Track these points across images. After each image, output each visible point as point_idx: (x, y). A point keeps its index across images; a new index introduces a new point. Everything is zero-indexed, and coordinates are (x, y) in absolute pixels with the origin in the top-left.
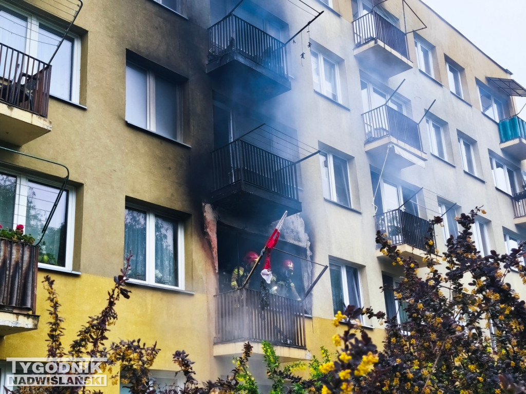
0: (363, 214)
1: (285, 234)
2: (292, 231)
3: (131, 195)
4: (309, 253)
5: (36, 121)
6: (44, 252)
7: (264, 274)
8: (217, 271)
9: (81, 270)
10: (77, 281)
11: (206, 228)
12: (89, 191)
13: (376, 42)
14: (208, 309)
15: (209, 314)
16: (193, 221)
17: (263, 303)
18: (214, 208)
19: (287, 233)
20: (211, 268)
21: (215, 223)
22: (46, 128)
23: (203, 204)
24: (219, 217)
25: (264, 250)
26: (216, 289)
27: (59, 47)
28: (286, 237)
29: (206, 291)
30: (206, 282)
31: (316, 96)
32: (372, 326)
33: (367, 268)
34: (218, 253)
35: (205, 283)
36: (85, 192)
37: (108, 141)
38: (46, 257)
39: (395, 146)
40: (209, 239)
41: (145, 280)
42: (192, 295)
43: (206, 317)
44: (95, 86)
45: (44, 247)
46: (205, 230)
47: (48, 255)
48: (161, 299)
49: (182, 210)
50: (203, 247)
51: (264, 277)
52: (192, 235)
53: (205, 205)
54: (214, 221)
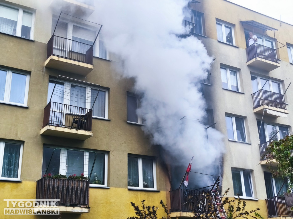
0: (252, 145)
3: (130, 153)
5: (87, 133)
6: (97, 179)
7: (185, 183)
8: (171, 180)
9: (110, 186)
10: (109, 190)
12: (112, 154)
13: (256, 59)
16: (158, 159)
20: (168, 180)
22: (91, 135)
26: (170, 188)
27: (94, 103)
29: (166, 189)
30: (166, 186)
31: (224, 91)
32: (257, 199)
33: (254, 171)
36: (110, 154)
37: (120, 132)
38: (97, 181)
39: (267, 110)
41: (138, 187)
42: (159, 192)
43: (166, 200)
44: (114, 110)
45: (96, 177)
47: (98, 180)
48: (145, 195)
49: (153, 156)
50: (164, 171)
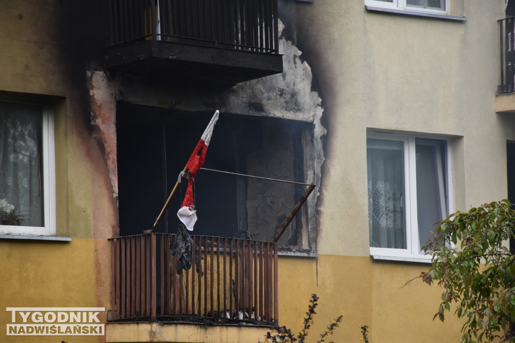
0: (468, 23)
1: (264, 102)
2: (282, 93)
4: (318, 130)
7: (182, 215)
8: (116, 195)
11: (95, 117)
14: (97, 264)
15: (98, 272)
16: (68, 108)
17: (182, 262)
18: (111, 76)
19: (269, 99)
20: (104, 192)
21: (113, 106)
23: (89, 74)
24: (121, 93)
25: (183, 173)
26: (113, 227)
28: (267, 108)
29: (93, 233)
30: (94, 217)
33: (466, 140)
34: (118, 161)
35: (91, 218)
40: (101, 139)
42: (66, 243)
43: (94, 277)
46: (93, 123)
49: (46, 93)
50: (88, 154)
51: (183, 220)
52: (66, 135)
53: (92, 74)
54: (111, 102)
